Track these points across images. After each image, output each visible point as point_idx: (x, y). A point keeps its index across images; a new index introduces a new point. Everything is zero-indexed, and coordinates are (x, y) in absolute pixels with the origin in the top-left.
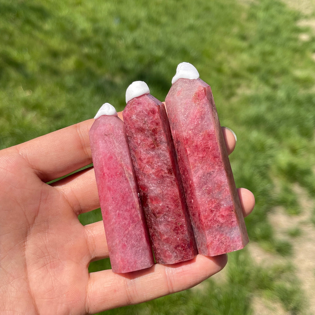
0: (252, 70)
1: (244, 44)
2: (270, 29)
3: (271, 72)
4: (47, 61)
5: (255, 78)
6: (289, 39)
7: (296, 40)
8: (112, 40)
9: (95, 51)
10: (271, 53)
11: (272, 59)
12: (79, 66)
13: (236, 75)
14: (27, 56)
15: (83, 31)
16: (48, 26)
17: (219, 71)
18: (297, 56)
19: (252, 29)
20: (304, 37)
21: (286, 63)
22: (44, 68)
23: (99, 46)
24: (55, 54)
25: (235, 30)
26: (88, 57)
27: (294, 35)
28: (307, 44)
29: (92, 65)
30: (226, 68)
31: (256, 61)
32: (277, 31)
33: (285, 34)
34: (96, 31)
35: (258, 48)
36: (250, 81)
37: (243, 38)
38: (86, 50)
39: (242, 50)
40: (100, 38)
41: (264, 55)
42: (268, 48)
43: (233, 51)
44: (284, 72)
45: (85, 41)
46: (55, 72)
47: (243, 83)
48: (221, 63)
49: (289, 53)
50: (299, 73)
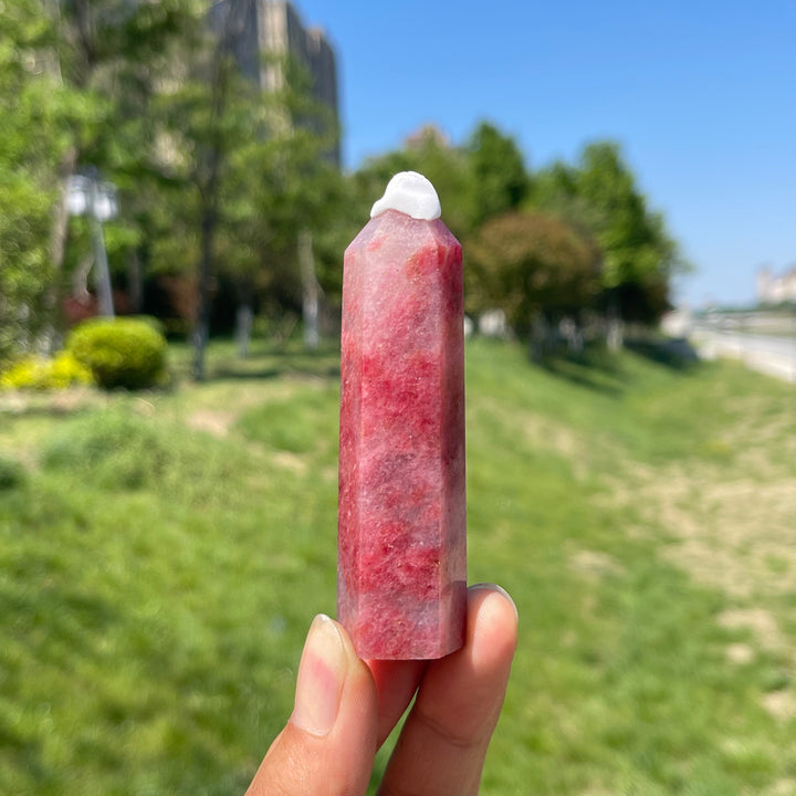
0: (616, 741)
1: (592, 675)
2: (652, 634)
3: (662, 747)
4: (94, 734)
5: (622, 761)
6: (703, 659)
7: (720, 660)
8: (264, 675)
9: (218, 703)
10: (662, 697)
11: (664, 710)
12: (176, 740)
13: (575, 756)
14: (46, 722)
15: (193, 654)
16: (105, 645)
17: (533, 745)
18: (728, 701)
19: (611, 636)
20: (740, 654)
21: (698, 721)
22: (83, 752)
23: (229, 689)
24: (115, 715)
25: (570, 639)
26: (200, 719)
27: (713, 649)
28: (747, 671)
29: (207, 739)
30: (549, 738)
31: (625, 719)
32: (671, 641)
33: (692, 648)
34: (225, 653)
35: (628, 684)
36: (613, 769)
37: (590, 659)
38: (196, 701)
39: (588, 690)
40: (232, 671)
41: (643, 699)
42: (651, 682)
43: (566, 693)
44: (697, 745)
45: (195, 679)
46: (111, 763)
47: (595, 775)
48: (536, 723)
49: (703, 695)
50: (734, 747)
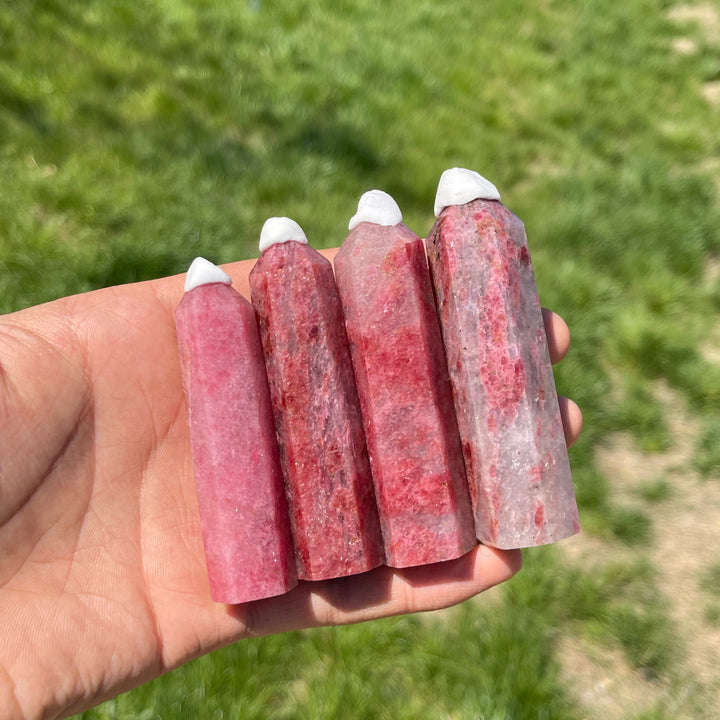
0: (565, 121)
1: (548, 61)
2: (606, 25)
3: (606, 126)
4: (93, 96)
5: (571, 140)
6: (650, 50)
7: (666, 52)
8: (244, 50)
9: (204, 74)
10: (609, 83)
11: (611, 95)
12: (167, 105)
13: (527, 133)
14: (46, 86)
15: (175, 28)
16: (93, 15)
17: (490, 122)
18: (668, 90)
20: (684, 46)
21: (641, 105)
22: (85, 111)
23: (213, 62)
24: (110, 81)
25: (527, 28)
26: (188, 88)
27: (661, 42)
28: (690, 62)
29: (196, 108)
30: (504, 115)
31: (574, 101)
32: (622, 32)
33: (640, 39)
34: (206, 28)
35: (578, 71)
36: (561, 145)
37: (546, 47)
38: (182, 72)
39: (541, 75)
40: (216, 46)
41: (592, 84)
42: (600, 70)
43: (520, 76)
44: (637, 126)
45: (183, 51)
46: (111, 123)
47: (544, 150)
48: (493, 104)
49: (648, 83)
50: (671, 129)
